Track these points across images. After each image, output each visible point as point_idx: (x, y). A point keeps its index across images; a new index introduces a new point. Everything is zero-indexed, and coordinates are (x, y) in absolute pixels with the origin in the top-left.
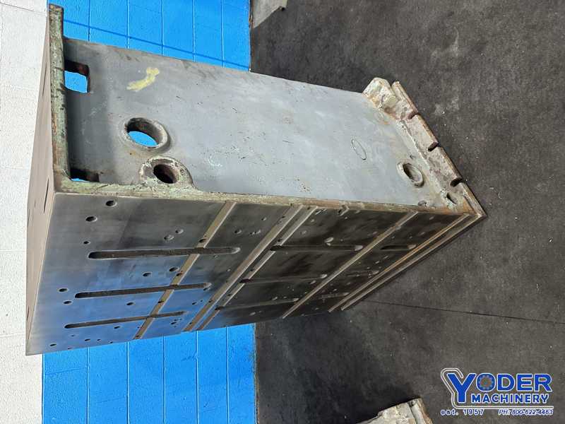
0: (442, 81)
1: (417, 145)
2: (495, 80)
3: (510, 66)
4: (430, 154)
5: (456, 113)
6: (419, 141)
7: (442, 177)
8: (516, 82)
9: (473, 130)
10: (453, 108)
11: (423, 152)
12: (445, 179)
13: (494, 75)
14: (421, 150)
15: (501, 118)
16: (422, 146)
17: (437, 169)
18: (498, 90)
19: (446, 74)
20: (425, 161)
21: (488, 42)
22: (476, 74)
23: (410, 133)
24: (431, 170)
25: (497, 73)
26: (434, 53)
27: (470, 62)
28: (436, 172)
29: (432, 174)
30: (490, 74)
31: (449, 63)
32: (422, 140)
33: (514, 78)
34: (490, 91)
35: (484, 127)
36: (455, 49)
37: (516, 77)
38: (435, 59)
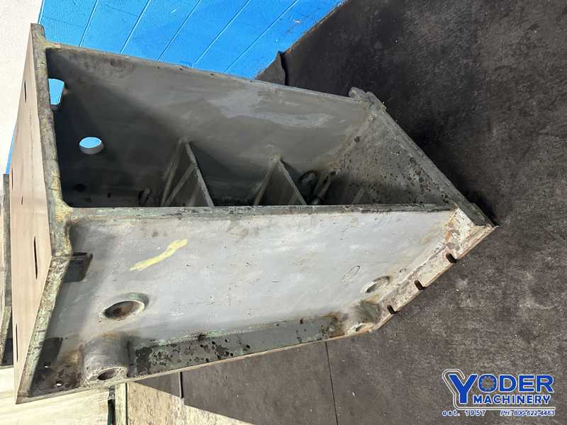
0: (493, 287)
1: (421, 267)
2: (486, 347)
3: (498, 363)
4: (412, 283)
5: (457, 304)
6: (424, 270)
7: (393, 297)
8: (482, 367)
9: (441, 321)
10: (462, 300)
11: (413, 275)
12: (393, 299)
13: (491, 347)
14: (415, 273)
15: (450, 348)
16: (419, 273)
17: (400, 291)
18: (475, 349)
19: (500, 291)
20: (406, 278)
21: (530, 343)
22: (495, 328)
23: (431, 258)
24: (399, 285)
25: (492, 349)
26: (529, 276)
27: (510, 321)
28: (397, 290)
29: (396, 287)
30: (493, 343)
31: (513, 296)
32: (425, 273)
33: (486, 365)
34: (476, 341)
35: (443, 332)
36: (529, 303)
37: (486, 367)
38: (520, 278)
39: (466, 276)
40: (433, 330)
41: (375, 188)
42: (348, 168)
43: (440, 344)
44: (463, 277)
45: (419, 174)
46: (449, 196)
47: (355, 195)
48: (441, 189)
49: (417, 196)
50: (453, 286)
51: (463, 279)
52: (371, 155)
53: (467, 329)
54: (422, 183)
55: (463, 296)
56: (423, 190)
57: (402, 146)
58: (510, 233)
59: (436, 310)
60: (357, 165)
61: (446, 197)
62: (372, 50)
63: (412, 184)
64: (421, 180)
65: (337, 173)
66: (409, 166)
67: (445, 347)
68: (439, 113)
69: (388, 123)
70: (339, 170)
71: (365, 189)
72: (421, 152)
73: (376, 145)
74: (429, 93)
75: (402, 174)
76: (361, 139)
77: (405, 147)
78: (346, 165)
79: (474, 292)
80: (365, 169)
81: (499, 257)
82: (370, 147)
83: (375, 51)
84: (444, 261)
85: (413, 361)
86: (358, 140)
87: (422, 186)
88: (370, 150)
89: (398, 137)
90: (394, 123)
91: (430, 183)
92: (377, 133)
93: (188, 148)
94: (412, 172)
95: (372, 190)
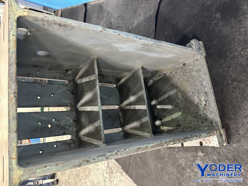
10: (197, 159)
39: (204, 153)
40: (180, 161)
41: (182, 93)
42: (173, 75)
43: (181, 167)
44: (202, 152)
45: (206, 101)
46: (214, 121)
47: (171, 90)
48: (212, 115)
49: (200, 111)
50: (197, 152)
51: (202, 153)
52: (187, 77)
53: (194, 170)
54: (205, 107)
55: (199, 158)
56: (204, 110)
57: (204, 83)
58: (232, 150)
59: (185, 155)
60: (179, 77)
61: (213, 120)
62: (214, 17)
63: (201, 104)
64: (205, 105)
65: (167, 74)
66: (203, 95)
67: (182, 170)
68: (231, 76)
69: (203, 65)
70: (169, 74)
71: (177, 91)
72: (212, 91)
73: (192, 73)
74: (232, 62)
75: (198, 96)
76: (186, 65)
77: (206, 84)
78: (173, 73)
79: (204, 160)
80: (181, 81)
81: (222, 155)
82: (189, 72)
83: (215, 18)
84: (198, 143)
85: (167, 165)
86: (184, 64)
87: (204, 108)
88: (188, 74)
89: (205, 76)
90: (206, 67)
91: (209, 109)
92: (195, 68)
93: (96, 63)
94: (203, 99)
95: (180, 94)
